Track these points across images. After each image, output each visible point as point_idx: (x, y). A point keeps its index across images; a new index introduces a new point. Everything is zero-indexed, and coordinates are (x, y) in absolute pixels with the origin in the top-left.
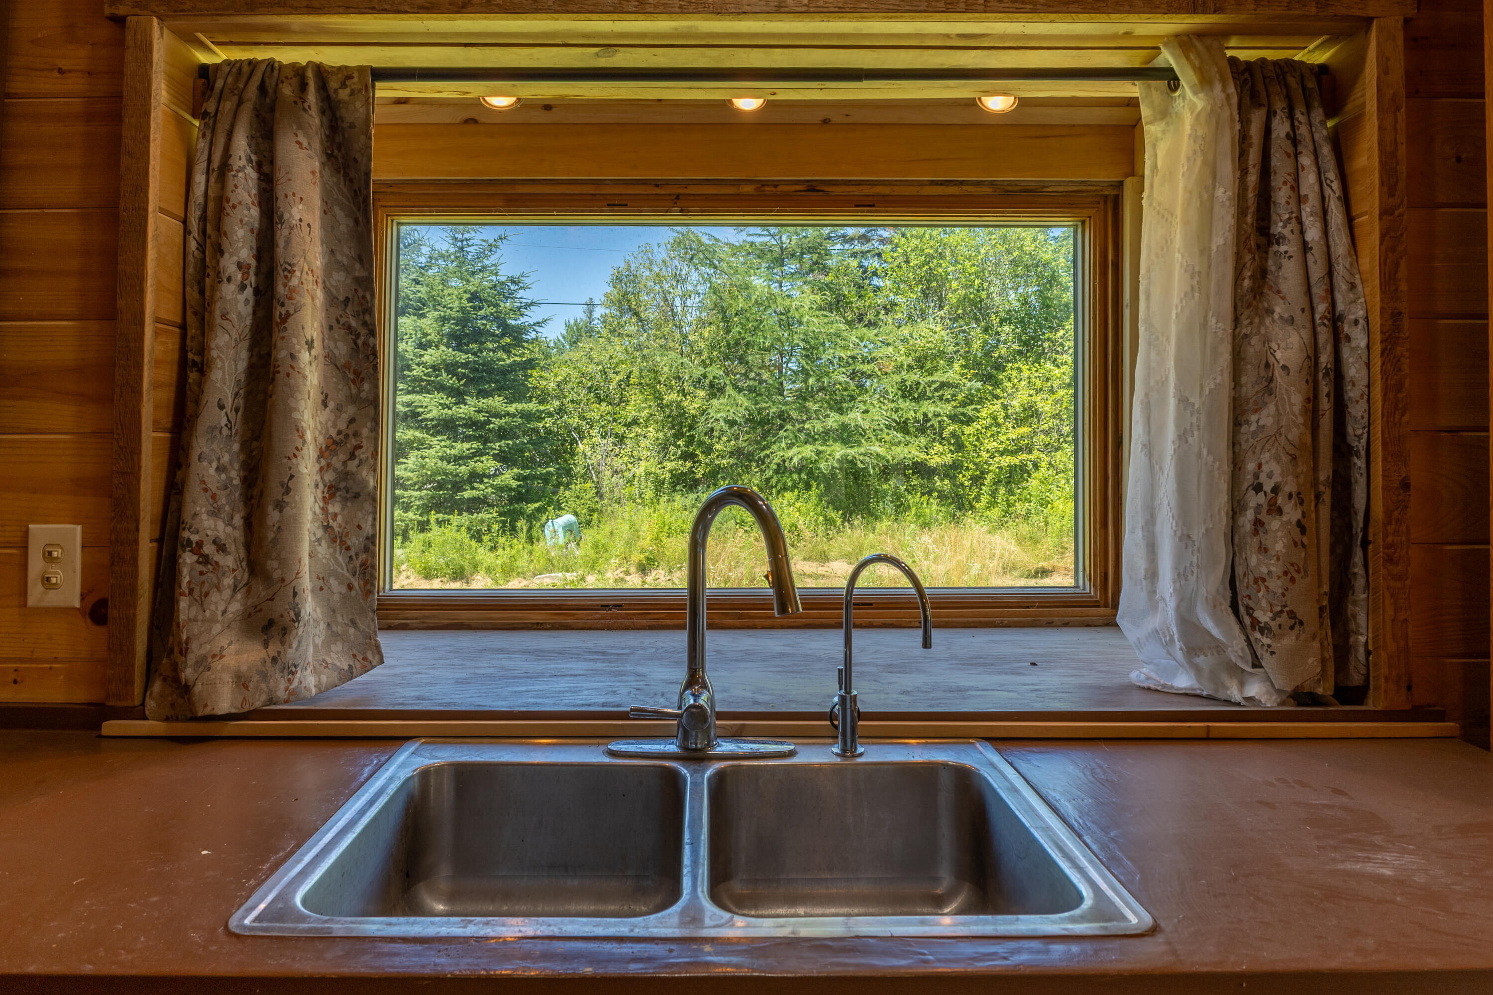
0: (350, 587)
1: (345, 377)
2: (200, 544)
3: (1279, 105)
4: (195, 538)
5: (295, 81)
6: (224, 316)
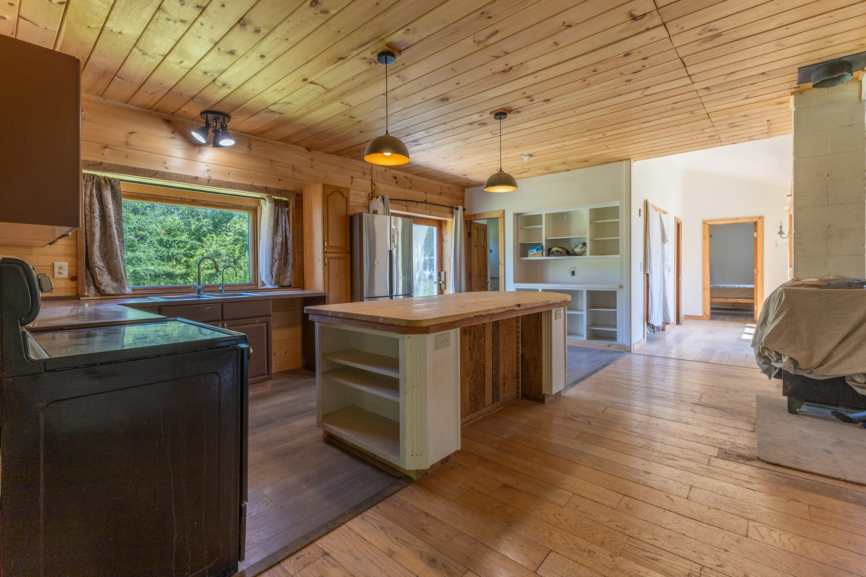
2: (99, 267)
3: (280, 206)
4: (97, 265)
5: (104, 180)
6: (96, 225)
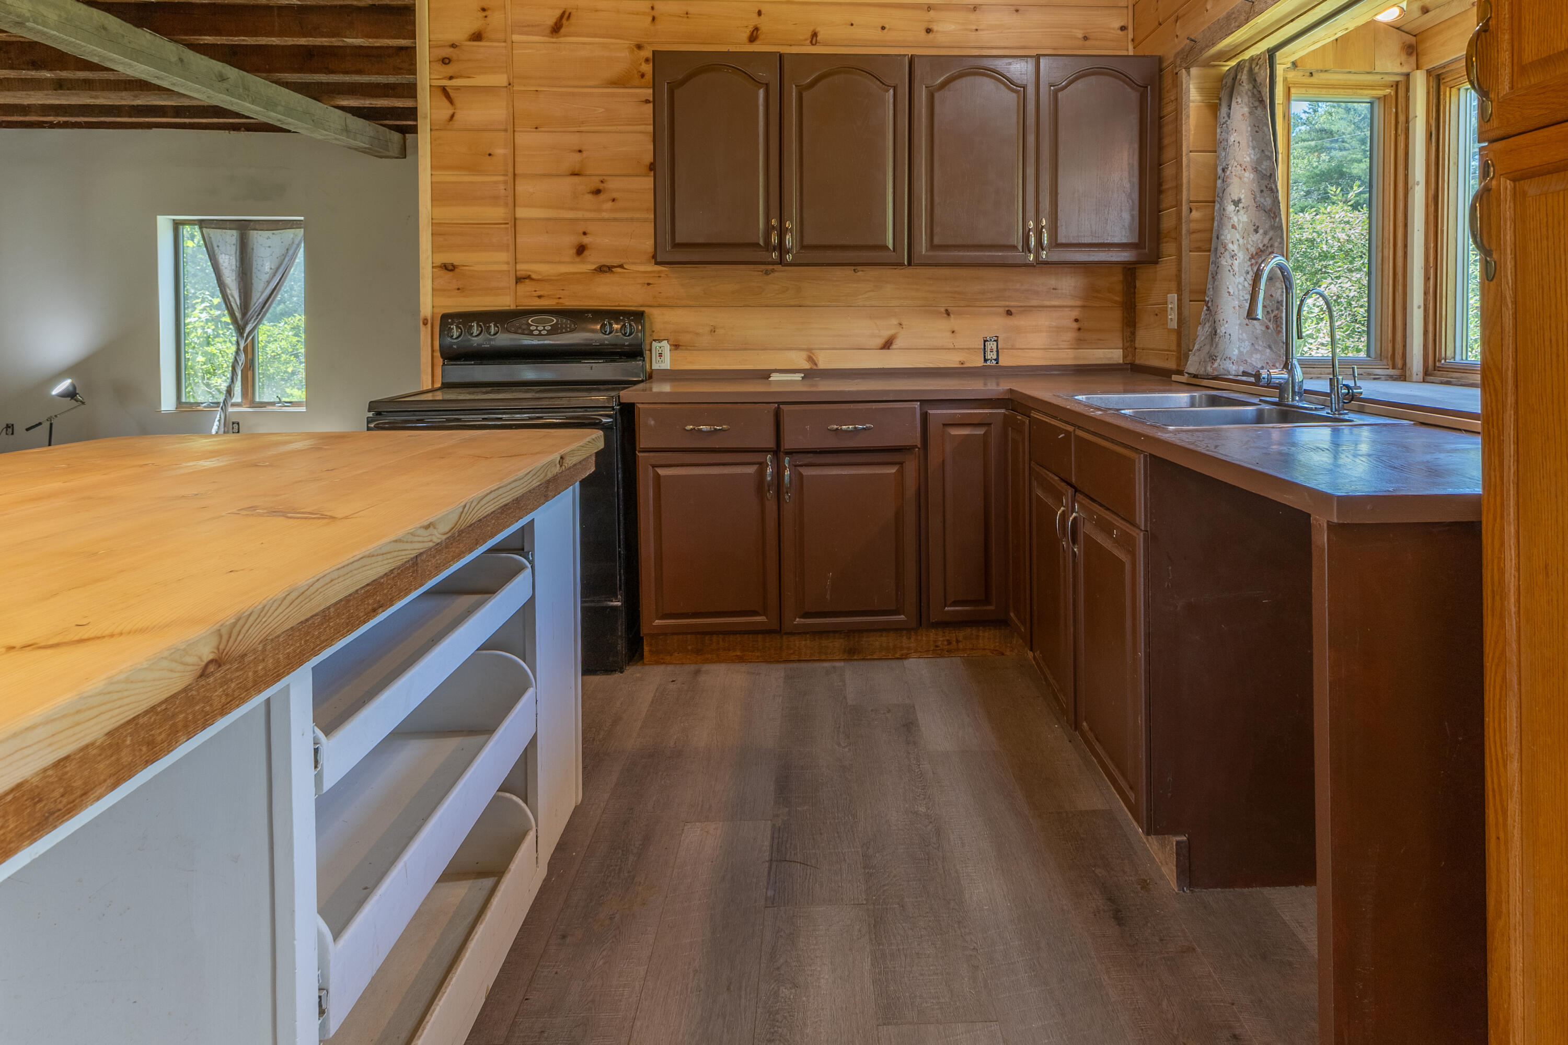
0: (1267, 327)
1: (1270, 216)
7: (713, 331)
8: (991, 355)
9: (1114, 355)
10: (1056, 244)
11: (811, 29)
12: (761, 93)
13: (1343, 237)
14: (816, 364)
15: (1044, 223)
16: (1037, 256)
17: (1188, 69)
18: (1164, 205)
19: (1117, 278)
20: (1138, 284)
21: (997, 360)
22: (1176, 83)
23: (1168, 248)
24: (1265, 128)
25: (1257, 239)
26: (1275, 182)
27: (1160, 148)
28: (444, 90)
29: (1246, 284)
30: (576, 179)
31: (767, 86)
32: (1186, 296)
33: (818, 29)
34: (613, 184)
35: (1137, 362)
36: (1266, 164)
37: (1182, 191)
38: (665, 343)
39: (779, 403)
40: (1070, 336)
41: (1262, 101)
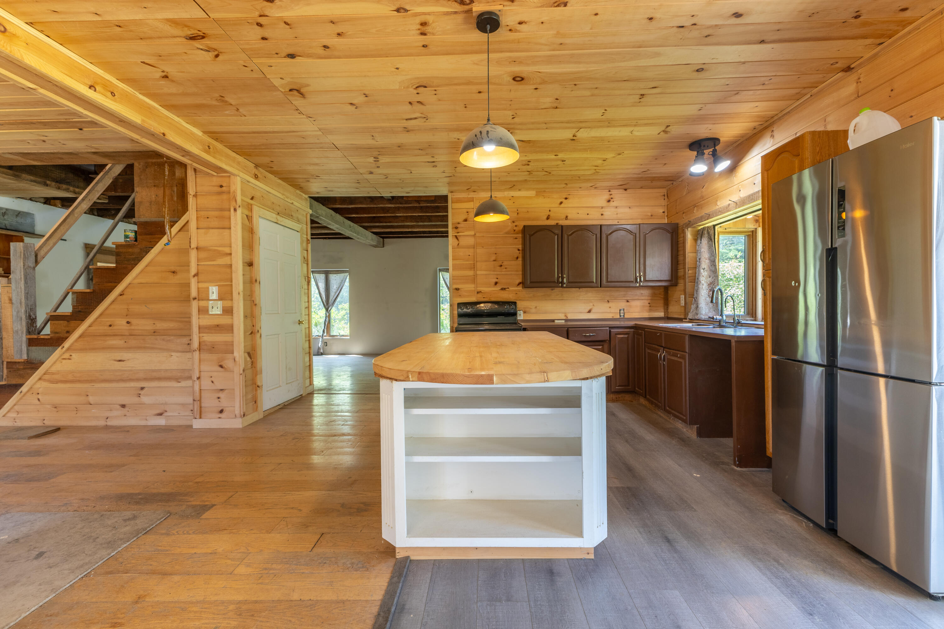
7: (536, 308)
8: (622, 315)
9: (662, 314)
10: (645, 281)
11: (566, 215)
12: (556, 237)
13: (736, 273)
14: (567, 318)
15: (642, 274)
16: (640, 284)
17: (687, 229)
18: (679, 268)
19: (662, 290)
20: (669, 292)
21: (624, 316)
22: (684, 233)
23: (681, 282)
24: (712, 247)
25: (710, 280)
26: (715, 263)
27: (678, 251)
28: (456, 237)
29: (707, 293)
30: (495, 262)
31: (558, 235)
32: (687, 296)
33: (568, 215)
34: (505, 263)
35: (669, 316)
36: (713, 258)
37: (686, 265)
38: (521, 311)
39: (568, 328)
40: (648, 308)
41: (711, 240)
